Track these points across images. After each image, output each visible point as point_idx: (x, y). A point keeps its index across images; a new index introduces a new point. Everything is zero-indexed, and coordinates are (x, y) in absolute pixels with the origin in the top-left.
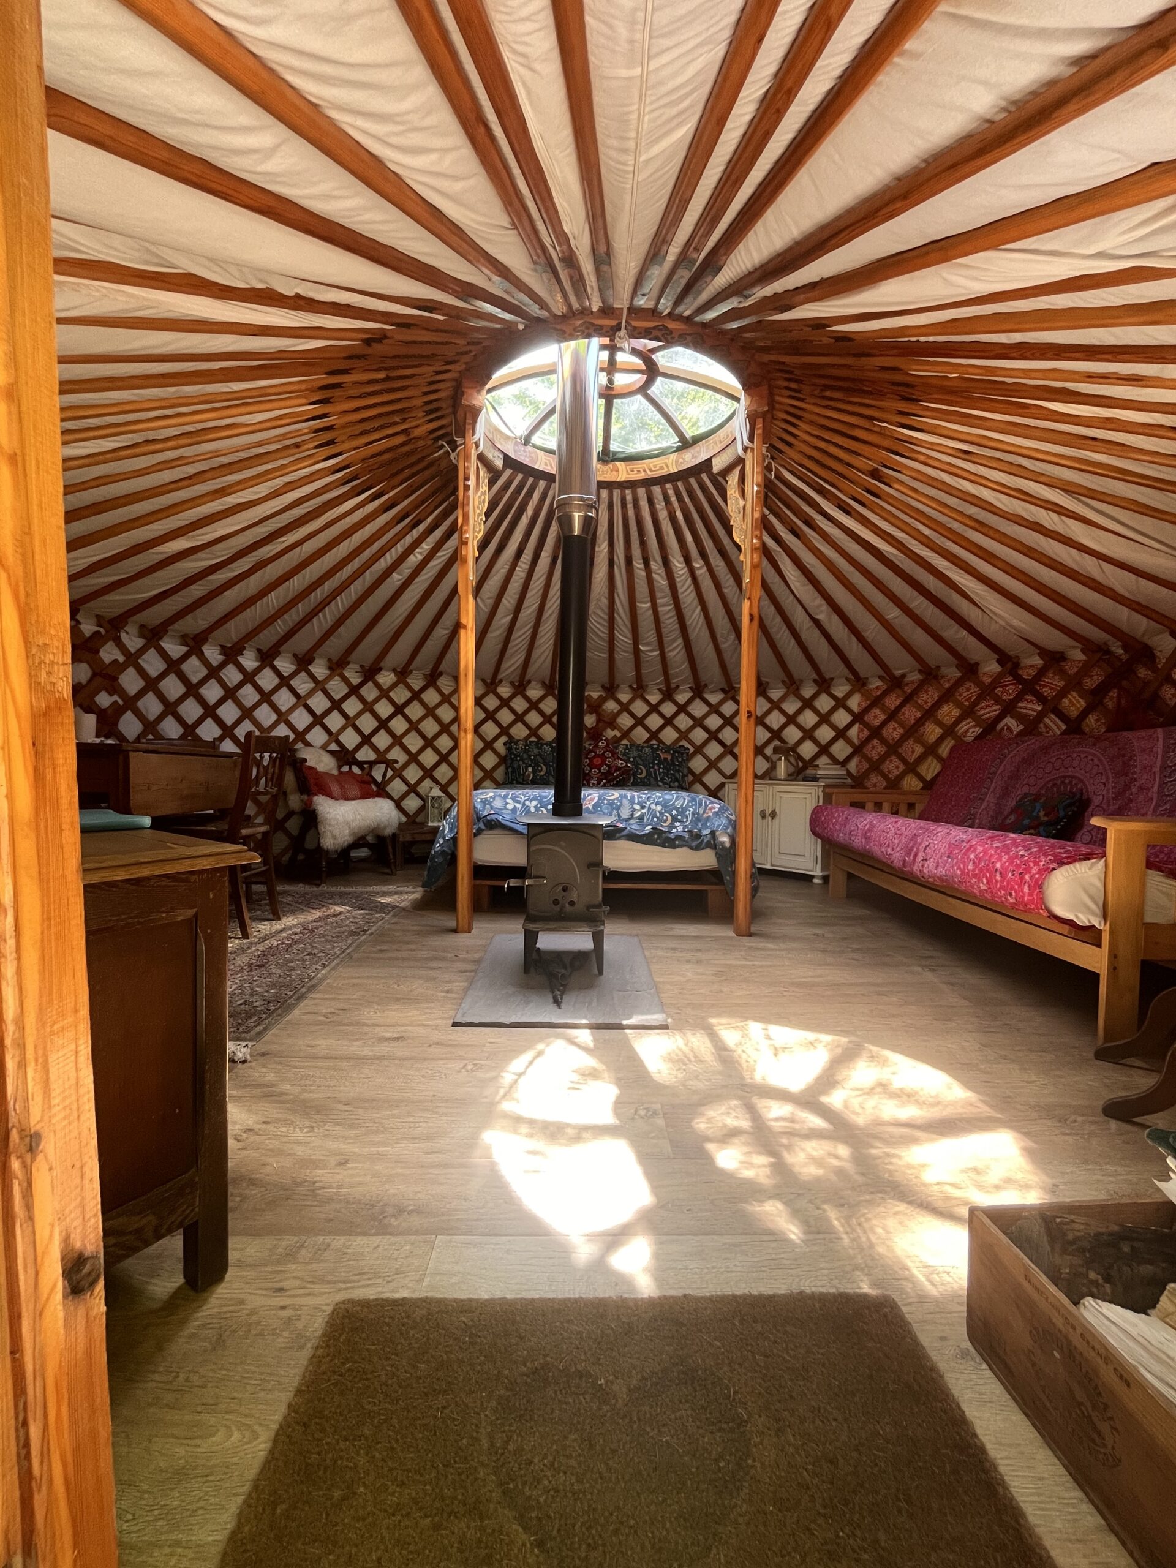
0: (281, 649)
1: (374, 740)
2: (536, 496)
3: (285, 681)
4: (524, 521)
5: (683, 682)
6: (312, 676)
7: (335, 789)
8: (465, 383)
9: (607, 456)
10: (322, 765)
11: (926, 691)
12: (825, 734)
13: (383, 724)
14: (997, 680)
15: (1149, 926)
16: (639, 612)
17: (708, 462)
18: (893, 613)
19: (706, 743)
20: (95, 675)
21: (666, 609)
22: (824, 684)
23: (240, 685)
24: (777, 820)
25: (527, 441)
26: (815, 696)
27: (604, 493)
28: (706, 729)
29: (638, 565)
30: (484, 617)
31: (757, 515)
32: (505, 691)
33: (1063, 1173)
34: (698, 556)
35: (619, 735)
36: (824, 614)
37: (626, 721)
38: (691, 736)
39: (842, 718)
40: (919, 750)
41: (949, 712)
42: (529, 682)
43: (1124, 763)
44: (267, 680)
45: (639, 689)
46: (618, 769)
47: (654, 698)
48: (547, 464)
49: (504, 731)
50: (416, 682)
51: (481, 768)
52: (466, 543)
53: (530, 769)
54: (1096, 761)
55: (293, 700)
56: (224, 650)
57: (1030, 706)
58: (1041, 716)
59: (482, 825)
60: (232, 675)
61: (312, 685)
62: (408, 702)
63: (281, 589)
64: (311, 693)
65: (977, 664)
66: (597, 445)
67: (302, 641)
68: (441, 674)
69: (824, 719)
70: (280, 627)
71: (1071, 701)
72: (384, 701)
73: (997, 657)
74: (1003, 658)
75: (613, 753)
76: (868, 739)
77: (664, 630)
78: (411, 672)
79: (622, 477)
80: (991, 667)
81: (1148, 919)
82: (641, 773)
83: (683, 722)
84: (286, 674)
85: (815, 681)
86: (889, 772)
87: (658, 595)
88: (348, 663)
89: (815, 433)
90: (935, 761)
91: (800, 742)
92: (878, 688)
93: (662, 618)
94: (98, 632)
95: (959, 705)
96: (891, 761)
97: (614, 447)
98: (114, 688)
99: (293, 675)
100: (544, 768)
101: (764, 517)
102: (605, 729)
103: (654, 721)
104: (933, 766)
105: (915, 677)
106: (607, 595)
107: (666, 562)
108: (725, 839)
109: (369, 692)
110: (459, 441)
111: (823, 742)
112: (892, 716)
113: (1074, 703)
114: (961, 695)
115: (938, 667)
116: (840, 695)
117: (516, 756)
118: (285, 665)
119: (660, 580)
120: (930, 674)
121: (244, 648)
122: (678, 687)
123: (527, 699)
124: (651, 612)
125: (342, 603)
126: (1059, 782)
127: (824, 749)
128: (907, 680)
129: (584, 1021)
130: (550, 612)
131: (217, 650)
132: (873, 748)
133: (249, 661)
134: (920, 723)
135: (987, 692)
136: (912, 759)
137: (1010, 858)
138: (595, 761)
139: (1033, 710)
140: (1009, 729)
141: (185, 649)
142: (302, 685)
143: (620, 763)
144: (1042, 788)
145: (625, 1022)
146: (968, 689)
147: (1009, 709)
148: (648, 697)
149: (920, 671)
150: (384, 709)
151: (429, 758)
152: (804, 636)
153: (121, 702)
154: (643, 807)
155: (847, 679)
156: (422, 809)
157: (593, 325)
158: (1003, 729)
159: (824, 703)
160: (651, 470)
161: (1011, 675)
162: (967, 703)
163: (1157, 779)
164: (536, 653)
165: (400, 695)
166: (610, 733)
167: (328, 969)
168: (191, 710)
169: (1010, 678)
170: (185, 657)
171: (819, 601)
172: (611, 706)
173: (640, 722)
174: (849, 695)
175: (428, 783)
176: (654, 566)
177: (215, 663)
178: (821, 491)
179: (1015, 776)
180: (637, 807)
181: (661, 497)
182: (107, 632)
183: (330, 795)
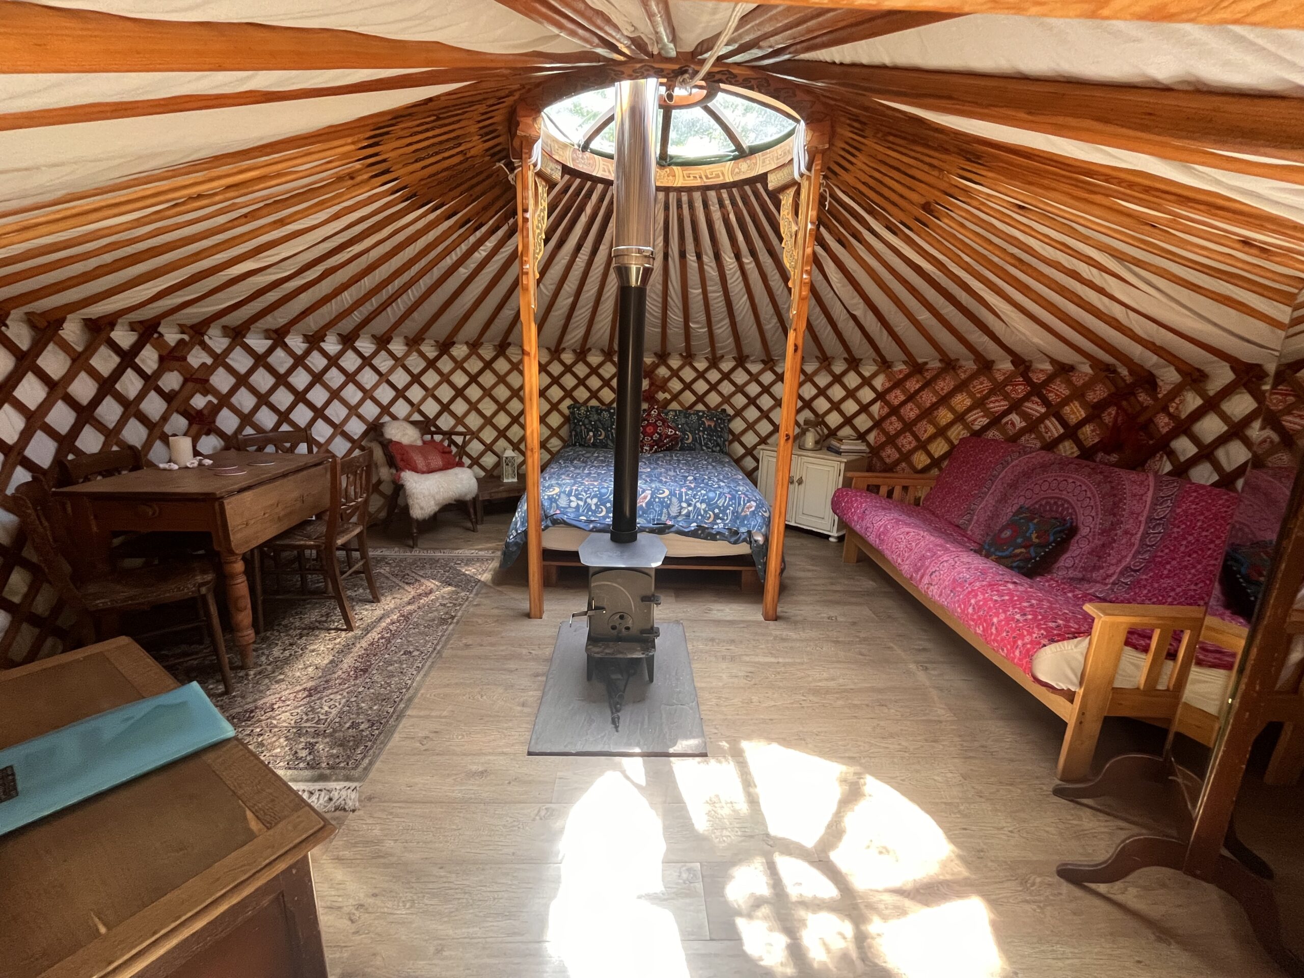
0: (360, 333)
1: (452, 407)
2: (595, 197)
3: (367, 361)
4: (583, 219)
5: (728, 353)
6: (391, 354)
7: (420, 462)
8: (520, 112)
9: (665, 160)
10: (407, 437)
11: (944, 379)
12: (850, 407)
13: (460, 393)
14: (1008, 380)
15: (1115, 690)
16: (690, 296)
17: (763, 178)
18: (924, 316)
19: (745, 407)
20: (186, 381)
21: (715, 294)
22: (853, 363)
23: (326, 370)
24: (803, 485)
25: (585, 147)
26: (844, 373)
27: (661, 195)
28: (746, 395)
29: (691, 257)
30: (547, 300)
31: (809, 251)
32: (568, 357)
33: (1023, 956)
34: (748, 254)
35: (669, 397)
36: (860, 310)
37: (675, 385)
38: (733, 400)
39: (867, 395)
40: (931, 430)
41: (962, 401)
42: (590, 349)
43: (1114, 504)
44: (350, 362)
45: (688, 358)
46: (668, 436)
47: (701, 365)
48: (603, 169)
49: (568, 394)
50: (487, 352)
51: (548, 426)
52: (527, 273)
53: (591, 434)
54: (1089, 494)
55: (376, 378)
56: (307, 338)
57: (1035, 406)
58: (1042, 418)
59: (549, 523)
60: (317, 361)
61: (392, 362)
62: (481, 372)
63: (353, 289)
64: (392, 370)
65: (993, 362)
66: (654, 150)
67: (380, 325)
68: (509, 344)
69: (851, 394)
70: (357, 317)
71: (1072, 410)
72: (459, 372)
73: (1011, 358)
74: (1017, 360)
75: (664, 421)
76: (888, 416)
77: (712, 312)
78: (482, 343)
79: (679, 183)
80: (1005, 365)
81: (1117, 685)
82: (688, 439)
83: (726, 388)
84: (367, 355)
85: (845, 359)
86: (903, 446)
87: (708, 283)
88: (424, 340)
89: (871, 165)
90: (943, 441)
91: (828, 412)
92: (901, 371)
93: (711, 302)
94: (182, 340)
95: (971, 395)
96: (905, 437)
97: (672, 150)
98: (205, 387)
99: (375, 354)
100: (603, 433)
101: (814, 253)
102: (657, 392)
103: (701, 387)
104: (941, 445)
105: (935, 364)
106: (661, 282)
107: (717, 257)
108: (760, 538)
109: (445, 365)
110: (516, 162)
111: (848, 414)
112: (911, 398)
113: (1075, 412)
114: (974, 387)
115: (958, 360)
116: (867, 374)
117: (579, 421)
118: (365, 345)
119: (711, 271)
120: (949, 365)
121: (326, 335)
122: (723, 357)
123: (588, 365)
124: (701, 297)
125: (413, 294)
126: (1052, 501)
127: (848, 421)
128: (928, 366)
129: (637, 750)
130: (609, 294)
131: (300, 339)
132: (891, 423)
133: (331, 345)
134: (935, 407)
135: (998, 389)
136: (924, 437)
137: (1006, 618)
138: (647, 429)
139: (1036, 411)
140: (1013, 424)
141: (269, 342)
142: (383, 362)
143: (670, 432)
144: (1036, 503)
145: (671, 751)
146: (982, 383)
147: (1016, 406)
148: (696, 365)
149: (941, 361)
150: (460, 379)
151: (502, 420)
152: (840, 325)
153: (215, 401)
154: (689, 505)
155: (874, 360)
156: (498, 465)
157: (653, 68)
158: (1007, 423)
159: (852, 380)
160: (707, 178)
161: (1023, 377)
162: (978, 395)
163: (1142, 528)
164: (596, 327)
165: (474, 365)
166: (661, 396)
167: (422, 673)
168: (282, 398)
169: (1021, 379)
170: (270, 351)
171: (858, 300)
172: (663, 371)
173: (688, 386)
174: (874, 375)
175: (502, 443)
176: (705, 259)
177: (299, 352)
178: (871, 212)
179: (1014, 485)
180: (684, 505)
181: (716, 201)
182: (191, 338)
183: (415, 470)
